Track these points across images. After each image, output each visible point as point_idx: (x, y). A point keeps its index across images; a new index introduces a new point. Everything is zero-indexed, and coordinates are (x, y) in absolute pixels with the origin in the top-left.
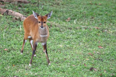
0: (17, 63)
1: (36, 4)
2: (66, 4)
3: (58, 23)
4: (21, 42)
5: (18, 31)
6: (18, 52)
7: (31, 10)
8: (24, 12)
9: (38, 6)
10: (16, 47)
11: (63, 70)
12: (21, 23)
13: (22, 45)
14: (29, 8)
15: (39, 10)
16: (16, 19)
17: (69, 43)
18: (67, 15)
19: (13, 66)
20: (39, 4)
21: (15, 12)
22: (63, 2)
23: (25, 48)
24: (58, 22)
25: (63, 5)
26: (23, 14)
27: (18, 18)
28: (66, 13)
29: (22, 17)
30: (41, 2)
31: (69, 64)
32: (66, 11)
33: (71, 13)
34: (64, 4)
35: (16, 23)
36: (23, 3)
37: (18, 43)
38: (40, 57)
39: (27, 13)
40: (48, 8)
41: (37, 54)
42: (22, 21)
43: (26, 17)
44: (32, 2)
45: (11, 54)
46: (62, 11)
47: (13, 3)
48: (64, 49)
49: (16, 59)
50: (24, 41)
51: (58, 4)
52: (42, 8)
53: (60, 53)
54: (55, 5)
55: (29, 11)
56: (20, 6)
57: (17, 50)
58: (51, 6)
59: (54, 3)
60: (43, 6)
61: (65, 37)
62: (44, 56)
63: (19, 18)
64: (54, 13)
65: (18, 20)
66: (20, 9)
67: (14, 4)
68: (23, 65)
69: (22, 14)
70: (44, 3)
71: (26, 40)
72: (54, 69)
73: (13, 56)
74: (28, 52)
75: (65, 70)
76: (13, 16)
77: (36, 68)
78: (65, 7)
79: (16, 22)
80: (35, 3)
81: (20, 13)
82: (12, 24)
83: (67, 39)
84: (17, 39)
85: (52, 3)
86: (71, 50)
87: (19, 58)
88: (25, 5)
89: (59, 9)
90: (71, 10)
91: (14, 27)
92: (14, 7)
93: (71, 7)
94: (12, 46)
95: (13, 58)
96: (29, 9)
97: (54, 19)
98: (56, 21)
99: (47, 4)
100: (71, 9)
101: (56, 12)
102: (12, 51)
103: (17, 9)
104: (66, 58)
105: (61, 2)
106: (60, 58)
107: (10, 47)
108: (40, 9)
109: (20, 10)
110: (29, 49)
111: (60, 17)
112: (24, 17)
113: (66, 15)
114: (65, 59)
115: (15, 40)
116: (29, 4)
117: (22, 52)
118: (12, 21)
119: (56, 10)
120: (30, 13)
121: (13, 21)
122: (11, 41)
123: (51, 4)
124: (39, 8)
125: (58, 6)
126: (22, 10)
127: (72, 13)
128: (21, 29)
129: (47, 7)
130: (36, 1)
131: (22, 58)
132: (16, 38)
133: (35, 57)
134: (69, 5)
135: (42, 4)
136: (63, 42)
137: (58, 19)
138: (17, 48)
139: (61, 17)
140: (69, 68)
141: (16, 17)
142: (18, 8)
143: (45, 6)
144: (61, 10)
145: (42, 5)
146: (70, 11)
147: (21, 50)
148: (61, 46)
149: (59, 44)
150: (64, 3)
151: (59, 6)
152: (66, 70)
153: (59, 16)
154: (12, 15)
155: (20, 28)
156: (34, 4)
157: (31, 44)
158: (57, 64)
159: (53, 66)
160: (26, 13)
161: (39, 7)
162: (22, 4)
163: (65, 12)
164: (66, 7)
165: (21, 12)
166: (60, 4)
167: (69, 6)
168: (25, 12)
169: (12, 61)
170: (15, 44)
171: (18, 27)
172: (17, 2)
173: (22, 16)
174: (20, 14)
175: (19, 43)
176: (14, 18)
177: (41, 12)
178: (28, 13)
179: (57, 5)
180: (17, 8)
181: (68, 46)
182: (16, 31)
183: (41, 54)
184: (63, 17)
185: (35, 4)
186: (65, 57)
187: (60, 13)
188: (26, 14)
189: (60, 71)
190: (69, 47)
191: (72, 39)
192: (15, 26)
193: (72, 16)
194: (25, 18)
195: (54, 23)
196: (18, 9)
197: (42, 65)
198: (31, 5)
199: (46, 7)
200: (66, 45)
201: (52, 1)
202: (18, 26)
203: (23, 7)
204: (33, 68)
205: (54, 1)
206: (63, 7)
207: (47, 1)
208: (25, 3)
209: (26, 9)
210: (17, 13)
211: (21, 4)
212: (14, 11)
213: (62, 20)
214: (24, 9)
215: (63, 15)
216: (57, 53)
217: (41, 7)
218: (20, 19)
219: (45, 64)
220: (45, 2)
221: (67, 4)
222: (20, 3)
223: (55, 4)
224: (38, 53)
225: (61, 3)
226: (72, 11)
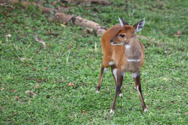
0: (90, 107)
1: (123, 7)
2: (174, 7)
3: (161, 40)
4: (96, 71)
5: (91, 53)
6: (92, 89)
7: (113, 18)
8: (102, 20)
9: (126, 10)
10: (88, 80)
11: (168, 121)
12: (97, 40)
13: (98, 77)
14: (111, 14)
15: (129, 17)
16: (88, 32)
17: (180, 74)
18: (176, 25)
19: (83, 114)
20: (128, 7)
21: (86, 20)
22: (169, 4)
23: (103, 82)
24: (160, 39)
25: (168, 8)
26: (100, 24)
27: (92, 30)
28: (175, 22)
29: (98, 28)
30: (131, 2)
31: (179, 110)
32: (175, 20)
33: (182, 22)
34: (172, 7)
35: (89, 39)
36: (100, 5)
37: (91, 73)
38: (130, 99)
39: (107, 22)
40: (144, 14)
41: (125, 93)
42: (98, 35)
43: (105, 29)
44: (115, 3)
45: (79, 93)
46: (167, 18)
47: (84, 5)
48: (170, 85)
49: (88, 100)
50: (103, 69)
51: (161, 7)
52: (132, 14)
53: (164, 91)
54: (156, 9)
55: (110, 18)
56: (95, 10)
57: (90, 86)
58: (149, 11)
59: (154, 5)
60: (134, 10)
61: (173, 64)
62: (136, 96)
63: (94, 31)
64: (154, 22)
65: (92, 33)
66: (94, 15)
67: (86, 6)
68: (100, 112)
69: (98, 24)
70: (137, 5)
71: (105, 69)
72: (154, 119)
73: (82, 95)
74: (108, 89)
75: (171, 122)
76: (84, 27)
77: (123, 118)
78: (172, 13)
79: (88, 37)
80: (121, 5)
81: (94, 21)
82: (82, 41)
83: (176, 67)
84: (90, 67)
85: (149, 5)
86: (184, 87)
87: (93, 99)
88: (104, 8)
89: (163, 16)
90: (183, 17)
91: (84, 46)
92: (85, 11)
93: (184, 13)
94: (82, 78)
95: (83, 99)
96: (110, 16)
97: (154, 32)
98: (157, 36)
99: (141, 7)
100: (183, 15)
101: (157, 20)
102: (81, 87)
103: (90, 15)
104: (175, 100)
105: (166, 3)
106: (163, 100)
107: (78, 79)
108: (129, 15)
109: (95, 16)
110: (111, 84)
111: (165, 29)
112: (102, 28)
113: (175, 27)
114: (172, 102)
115: (86, 68)
116: (110, 7)
117: (99, 88)
118: (81, 36)
119: (158, 18)
120: (113, 23)
121: (83, 36)
122: (80, 69)
123: (148, 6)
124: (127, 13)
125: (160, 11)
126: (99, 18)
127: (184, 23)
128: (96, 49)
129: (142, 12)
130: (123, 2)
131: (99, 99)
132: (88, 65)
133: (121, 97)
134: (180, 9)
135: (133, 7)
136: (170, 73)
137: (160, 32)
138: (90, 82)
139: (166, 30)
140: (180, 118)
141: (88, 29)
142: (92, 14)
143: (138, 9)
144: (166, 17)
145: (132, 8)
146: (180, 19)
147: (98, 85)
148: (165, 79)
149: (163, 75)
150: (170, 6)
151: (162, 11)
152: (174, 121)
153: (162, 27)
154: (81, 26)
155: (96, 47)
156: (118, 6)
157: (113, 76)
158: (159, 111)
159: (151, 113)
160: (105, 22)
161: (128, 11)
162: (98, 7)
163: (173, 22)
164: (174, 12)
165: (96, 20)
166: (164, 7)
167: (180, 11)
168: (104, 21)
169: (82, 105)
170: (86, 75)
171: (93, 45)
172: (90, 2)
173: (99, 27)
174: (95, 25)
175: (93, 74)
176: (85, 30)
177: (130, 21)
178: (109, 21)
179: (159, 8)
180: (89, 14)
181: (178, 79)
182: (88, 53)
183: (132, 93)
184: (169, 29)
185: (121, 7)
186: (172, 99)
187: (164, 22)
188: (105, 24)
189: (164, 122)
190: (178, 82)
191: (185, 68)
192: (86, 44)
193: (185, 29)
194: (104, 31)
195: (154, 39)
196: (92, 16)
197: (132, 112)
198: (115, 9)
199: (140, 13)
200: (175, 78)
201: (150, 2)
202: (91, 44)
203: (100, 12)
204: (117, 116)
205: (153, 2)
206: (169, 12)
207: (141, 2)
208: (104, 4)
209: (105, 15)
210: (90, 22)
211: (96, 6)
212: (85, 18)
213: (167, 34)
214: (101, 14)
215: (169, 26)
216: (158, 91)
217: (132, 12)
218: (95, 33)
219: (137, 110)
220: (139, 3)
221: (176, 6)
222: (94, 5)
223: (156, 7)
224: (126, 91)
225: (165, 5)
226: (185, 19)
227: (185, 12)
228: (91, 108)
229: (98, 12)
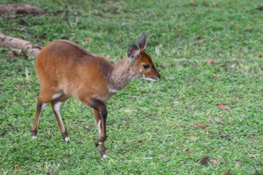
0: (25, 160)
1: (63, 15)
2: (133, 9)
3: (118, 56)
4: (30, 108)
5: (21, 84)
6: (25, 135)
7: (49, 31)
8: (33, 36)
9: (66, 20)
10: (19, 122)
11: (136, 170)
12: (28, 64)
13: (33, 117)
14: (46, 26)
15: (71, 28)
16: (15, 54)
17: (148, 103)
18: (137, 34)
19: (16, 170)
20: (70, 14)
21: (11, 38)
22: (126, 5)
23: (41, 123)
24: (116, 55)
25: (125, 11)
26: (32, 41)
27: (20, 51)
28: (135, 31)
29: (28, 48)
30: (72, 8)
31: (151, 152)
32: (136, 27)
33: (146, 29)
34: (130, 10)
35: (17, 64)
36: (29, 15)
37: (23, 111)
38: (80, 143)
39: (40, 38)
40: (92, 23)
41: (72, 136)
42: (29, 58)
43: (38, 47)
44: (51, 10)
45: (8, 141)
46: (125, 26)
47: (6, 16)
48: (136, 119)
49: (22, 151)
50: (40, 106)
51: (115, 11)
52: (76, 24)
53: (128, 128)
54: (108, 14)
55: (45, 32)
56: (23, 23)
57: (23, 130)
58: (99, 17)
59: (106, 9)
60: (78, 19)
61: (138, 90)
62: (89, 139)
63: (22, 52)
64: (106, 32)
65: (21, 55)
66: (22, 29)
67: (9, 18)
68: (39, 165)
69: (28, 43)
70: (81, 11)
72: (116, 169)
73: (13, 144)
74: (49, 132)
75: (140, 170)
76: (8, 47)
77: (73, 170)
78: (131, 18)
79: (15, 61)
80: (59, 12)
81: (23, 38)
82: (6, 68)
83: (142, 92)
84: (21, 103)
85: (99, 9)
86: (154, 119)
87: (29, 149)
88: (35, 18)
89: (118, 23)
90: (147, 22)
91: (11, 75)
92: (9, 25)
93: (147, 17)
94: (10, 120)
95: (15, 149)
96: (45, 29)
97: (108, 46)
98: (113, 52)
99: (87, 12)
100: (147, 20)
101: (111, 30)
102: (10, 133)
103: (15, 30)
104: (143, 138)
105: (121, 4)
106: (128, 141)
107: (4, 123)
108: (72, 26)
109: (23, 31)
110: (52, 125)
111: (122, 41)
112: (33, 47)
113: (137, 37)
114: (140, 142)
115: (16, 105)
116: (43, 16)
118: (5, 61)
119: (111, 26)
120: (49, 38)
121: (8, 61)
122: (6, 108)
123: (97, 11)
124: (68, 23)
125: (114, 16)
126: (29, 33)
127: (149, 30)
128: (28, 78)
129: (89, 20)
130: (61, 8)
131: (36, 147)
132: (17, 101)
133: (69, 142)
134: (142, 11)
135: (76, 14)
136: (134, 101)
137: (116, 46)
138: (23, 125)
139: (124, 42)
140: (152, 164)
141: (14, 50)
142: (18, 29)
143: (83, 17)
144: (124, 24)
145: (75, 16)
146: (143, 25)
148: (128, 111)
149: (124, 106)
150: (128, 8)
151: (117, 16)
152: (144, 168)
153: (118, 39)
154: (4, 46)
155: (27, 75)
156: (55, 14)
157: (55, 112)
158: (122, 157)
159: (111, 160)
160: (38, 38)
161: (69, 20)
162: (26, 17)
163: (133, 30)
164: (134, 16)
165: (25, 37)
166: (119, 11)
167: (142, 14)
168: (36, 37)
169: (13, 158)
170: (16, 116)
171: (22, 73)
172: (14, 12)
173: (30, 46)
174: (24, 43)
175: (26, 113)
176: (11, 52)
177: (74, 34)
178: (43, 37)
179: (112, 13)
180: (15, 28)
181: (145, 109)
182: (17, 83)
183: (82, 134)
184: (128, 40)
185: (59, 15)
186: (139, 137)
187: (120, 31)
188: (38, 41)
189: (130, 171)
190: (147, 113)
191: (154, 92)
192: (13, 72)
194: (37, 51)
195: (108, 57)
196: (18, 31)
197: (85, 161)
198: (50, 18)
199: (86, 21)
200: (141, 108)
201: (99, 5)
202: (20, 70)
203: (29, 24)
204: (64, 169)
205: (103, 5)
206: (128, 17)
207: (88, 7)
208: (34, 13)
209: (37, 29)
210: (16, 41)
211: (24, 16)
212: (9, 35)
213: (126, 47)
214: (32, 28)
215: (128, 36)
216: (119, 128)
217: (75, 21)
218: (25, 55)
219: (92, 158)
220: (84, 7)
221: (137, 8)
222: (21, 15)
223: (109, 11)
224: (75, 133)
225: (120, 7)
226: (150, 25)
227: (149, 15)
228: (26, 162)
229: (27, 25)
